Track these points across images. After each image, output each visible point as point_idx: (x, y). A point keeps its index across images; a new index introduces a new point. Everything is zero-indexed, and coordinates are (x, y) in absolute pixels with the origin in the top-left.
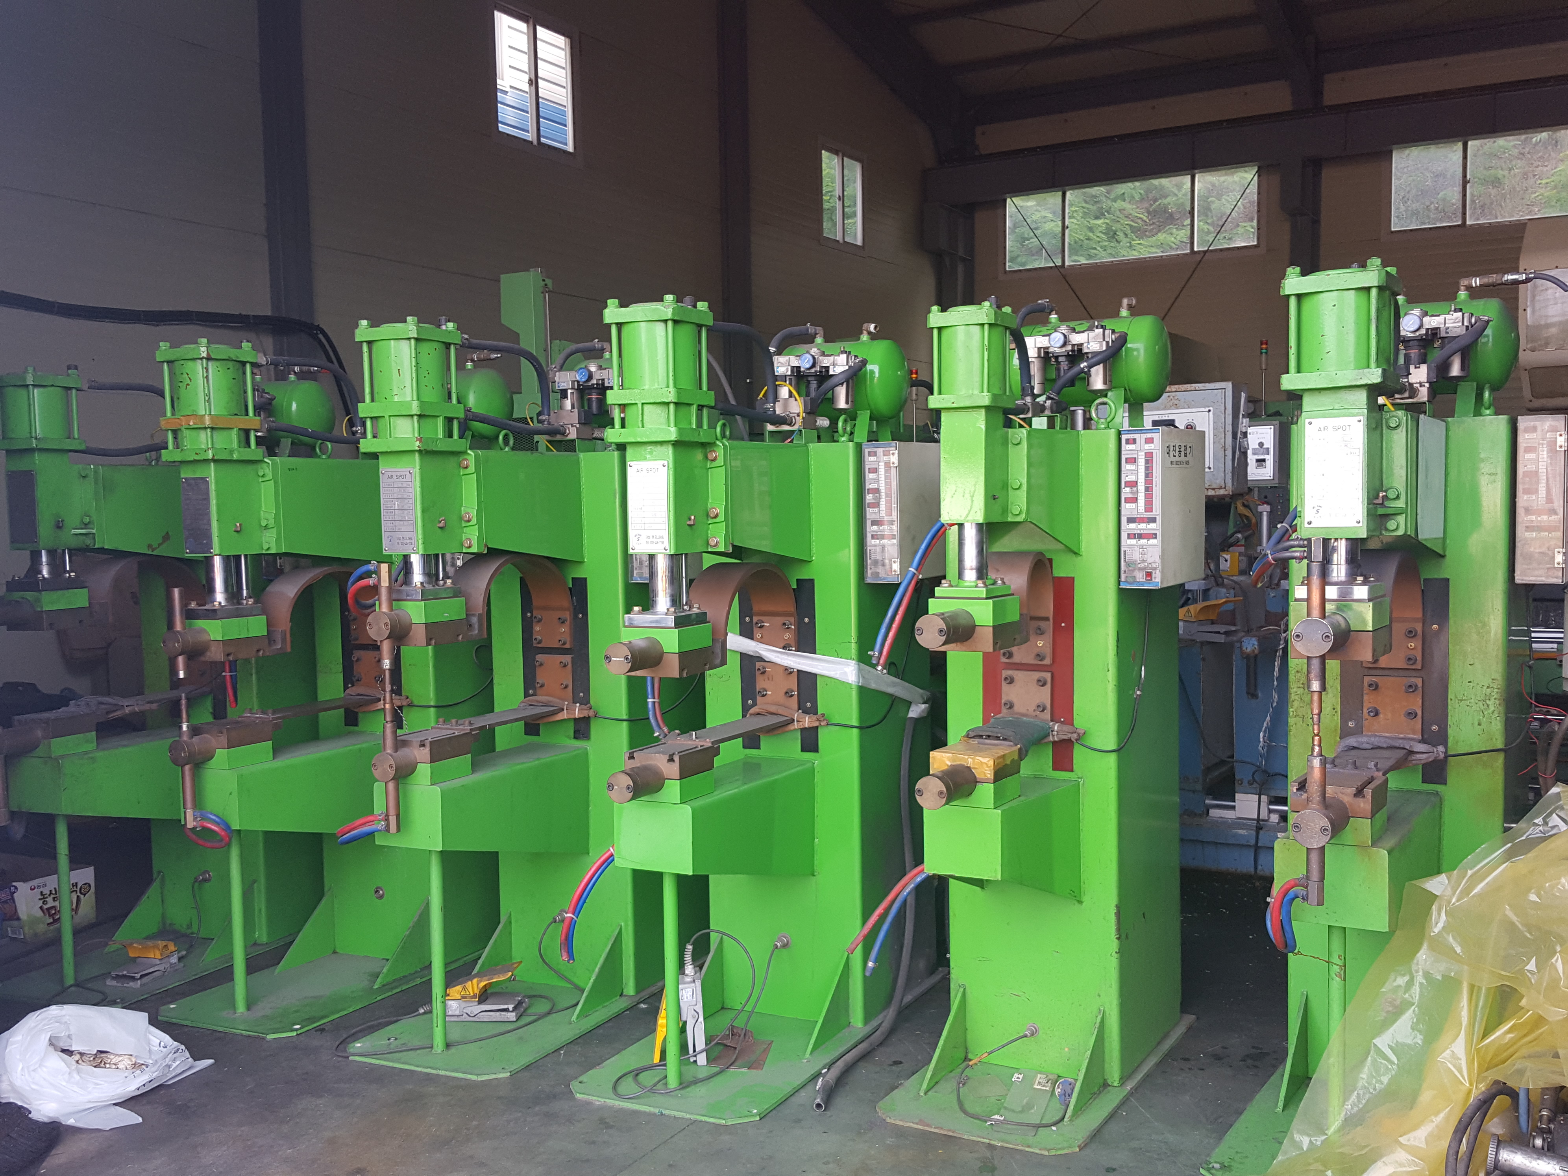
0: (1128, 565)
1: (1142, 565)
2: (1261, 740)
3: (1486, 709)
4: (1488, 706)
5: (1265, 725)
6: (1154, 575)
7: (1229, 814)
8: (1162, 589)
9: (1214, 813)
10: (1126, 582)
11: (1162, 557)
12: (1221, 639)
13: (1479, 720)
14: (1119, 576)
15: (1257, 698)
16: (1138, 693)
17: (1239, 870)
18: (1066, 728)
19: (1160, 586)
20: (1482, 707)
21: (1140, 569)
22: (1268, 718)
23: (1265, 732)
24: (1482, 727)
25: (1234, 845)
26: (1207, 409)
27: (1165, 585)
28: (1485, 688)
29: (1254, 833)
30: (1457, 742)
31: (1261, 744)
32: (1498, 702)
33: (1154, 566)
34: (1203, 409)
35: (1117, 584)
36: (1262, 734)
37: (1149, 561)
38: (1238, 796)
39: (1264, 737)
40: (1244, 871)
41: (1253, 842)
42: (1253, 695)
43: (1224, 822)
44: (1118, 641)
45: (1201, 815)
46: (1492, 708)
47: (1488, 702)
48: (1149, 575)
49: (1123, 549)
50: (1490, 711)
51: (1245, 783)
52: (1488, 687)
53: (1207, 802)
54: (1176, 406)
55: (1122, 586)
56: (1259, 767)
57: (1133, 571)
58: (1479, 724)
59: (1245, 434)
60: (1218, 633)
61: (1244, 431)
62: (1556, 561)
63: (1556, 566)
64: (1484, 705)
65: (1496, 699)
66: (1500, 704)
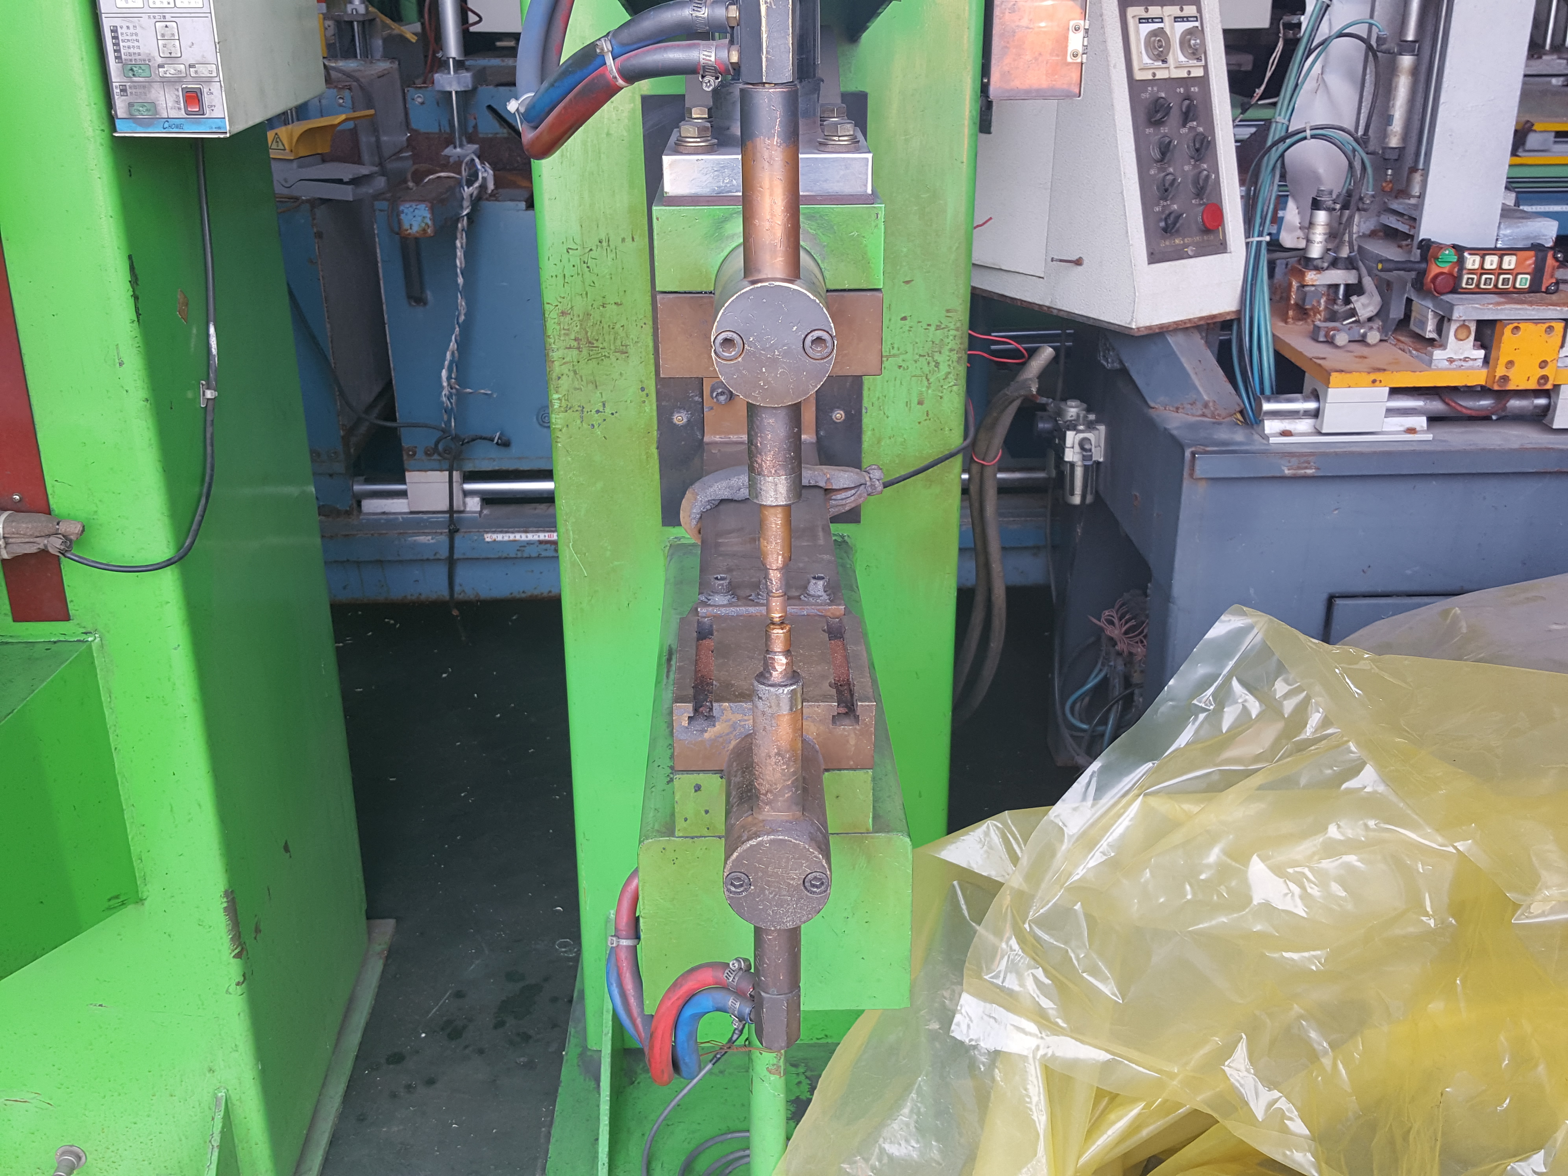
0: (130, 69)
1: (170, 71)
2: (445, 384)
3: (932, 372)
4: (937, 364)
5: (448, 356)
6: (206, 99)
7: (398, 506)
8: (234, 137)
9: (371, 506)
10: (131, 118)
11: (222, 44)
12: (346, 193)
13: (921, 393)
14: (109, 103)
15: (425, 304)
16: (209, 394)
17: (423, 597)
18: (29, 524)
19: (228, 129)
20: (926, 369)
21: (166, 82)
22: (453, 345)
23: (450, 371)
24: (924, 408)
25: (411, 561)
27: (240, 127)
28: (932, 328)
29: (444, 539)
30: (879, 441)
31: (445, 392)
32: (955, 357)
33: (203, 71)
35: (106, 126)
36: (444, 373)
37: (189, 56)
38: (408, 475)
39: (449, 378)
40: (433, 597)
41: (444, 553)
42: (417, 298)
43: (389, 521)
44: (134, 280)
45: (348, 513)
46: (944, 369)
47: (937, 357)
48: (193, 98)
49: (107, 24)
50: (942, 374)
51: (420, 454)
52: (938, 328)
53: (357, 488)
55: (125, 130)
56: (443, 431)
57: (147, 86)
58: (920, 403)
60: (340, 181)
62: (1070, 49)
63: (1069, 60)
64: (929, 363)
65: (951, 350)
66: (959, 360)
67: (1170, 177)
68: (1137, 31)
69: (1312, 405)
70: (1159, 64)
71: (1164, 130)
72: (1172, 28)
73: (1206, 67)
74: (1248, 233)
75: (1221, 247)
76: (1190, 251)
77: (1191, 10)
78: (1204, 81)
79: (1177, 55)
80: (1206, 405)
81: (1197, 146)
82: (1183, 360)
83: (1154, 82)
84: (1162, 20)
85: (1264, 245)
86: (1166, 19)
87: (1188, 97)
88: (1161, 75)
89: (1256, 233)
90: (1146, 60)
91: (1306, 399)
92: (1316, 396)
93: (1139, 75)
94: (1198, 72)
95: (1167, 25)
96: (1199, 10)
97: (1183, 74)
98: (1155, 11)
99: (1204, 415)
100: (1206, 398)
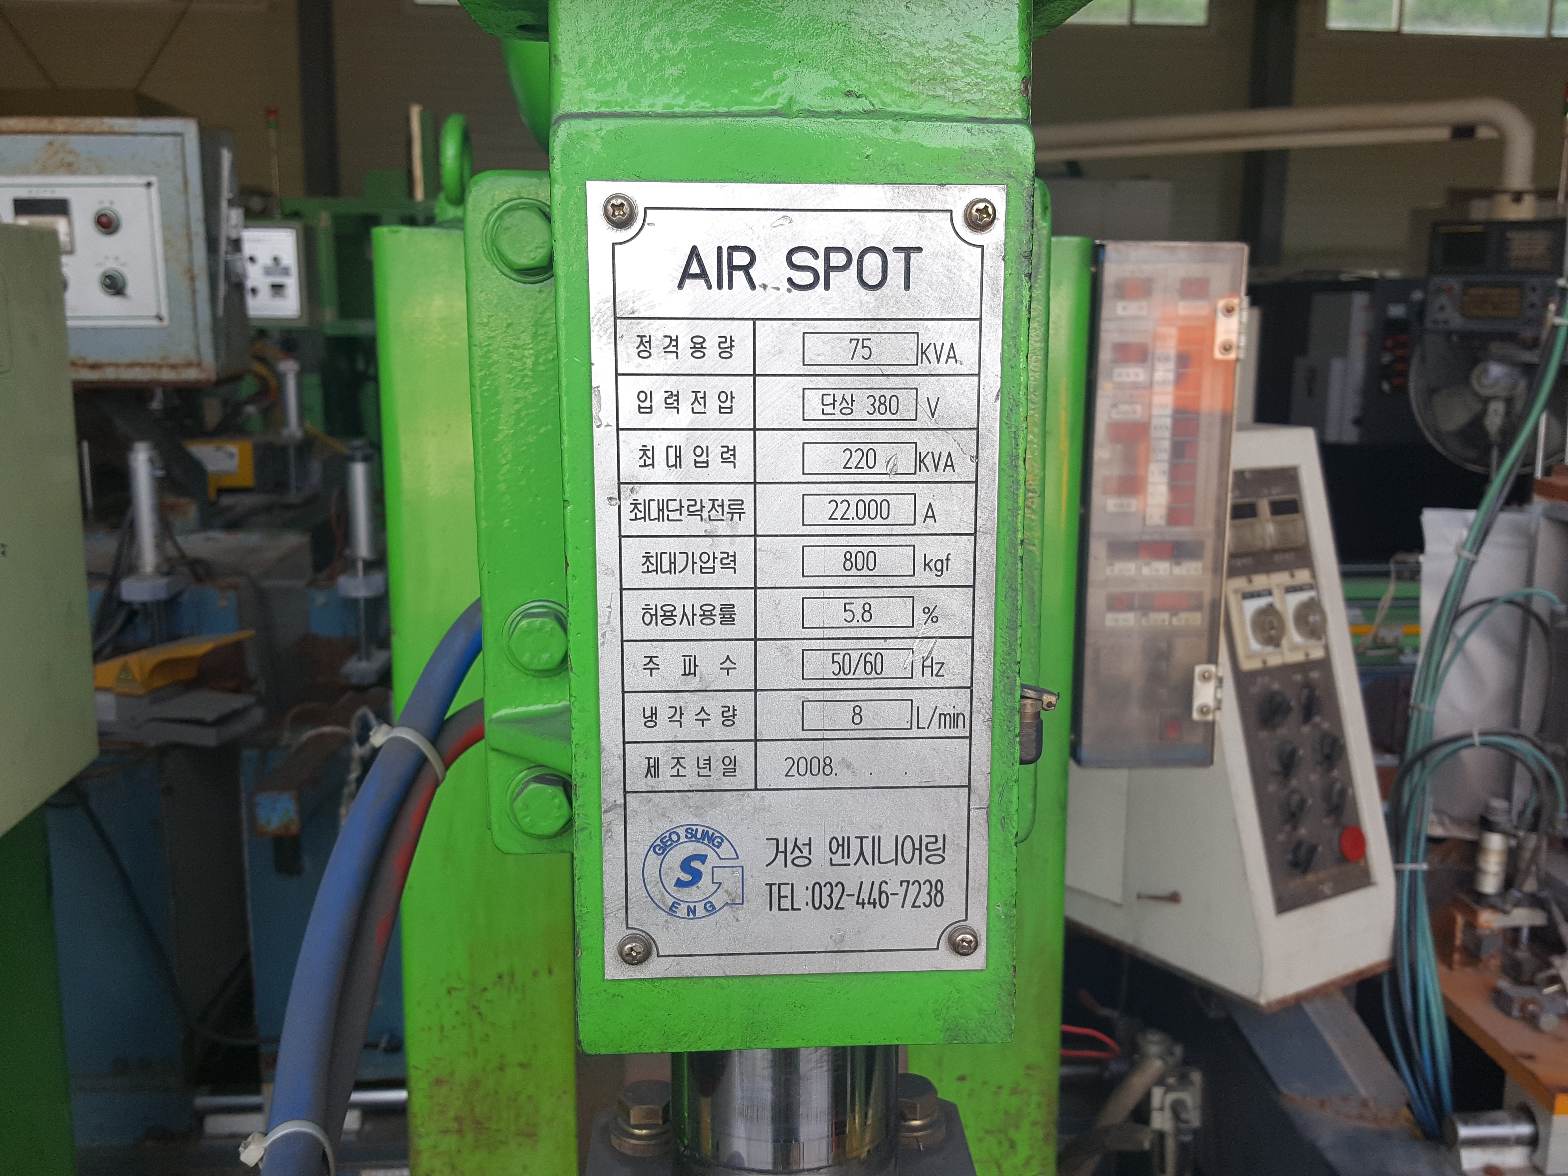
4: (1013, 1145)
26: (144, 180)
32: (1040, 1133)
34: (132, 179)
46: (1023, 1151)
52: (1014, 1091)
53: (200, 1101)
54: (70, 168)
59: (236, 245)
61: (234, 235)
62: (1197, 702)
63: (1196, 716)
64: (1000, 1143)
65: (1034, 1124)
66: (1046, 1139)
67: (1296, 798)
68: (1241, 610)
69: (1524, 1129)
70: (1270, 649)
71: (1282, 731)
72: (1283, 601)
73: (1327, 648)
74: (1398, 856)
75: (1364, 880)
76: (1327, 889)
77: (1303, 576)
78: (1325, 665)
79: (1294, 636)
80: (1364, 1104)
81: (1326, 750)
82: (1328, 1038)
83: (1266, 671)
84: (1270, 593)
85: (1420, 877)
86: (1276, 592)
87: (1308, 685)
88: (1275, 660)
89: (1408, 857)
90: (1255, 646)
91: (1516, 1120)
92: (1526, 1114)
93: (1247, 665)
94: (1317, 653)
95: (1275, 600)
96: (1314, 575)
97: (1299, 657)
98: (1260, 581)
99: (1361, 1117)
100: (1363, 1093)
